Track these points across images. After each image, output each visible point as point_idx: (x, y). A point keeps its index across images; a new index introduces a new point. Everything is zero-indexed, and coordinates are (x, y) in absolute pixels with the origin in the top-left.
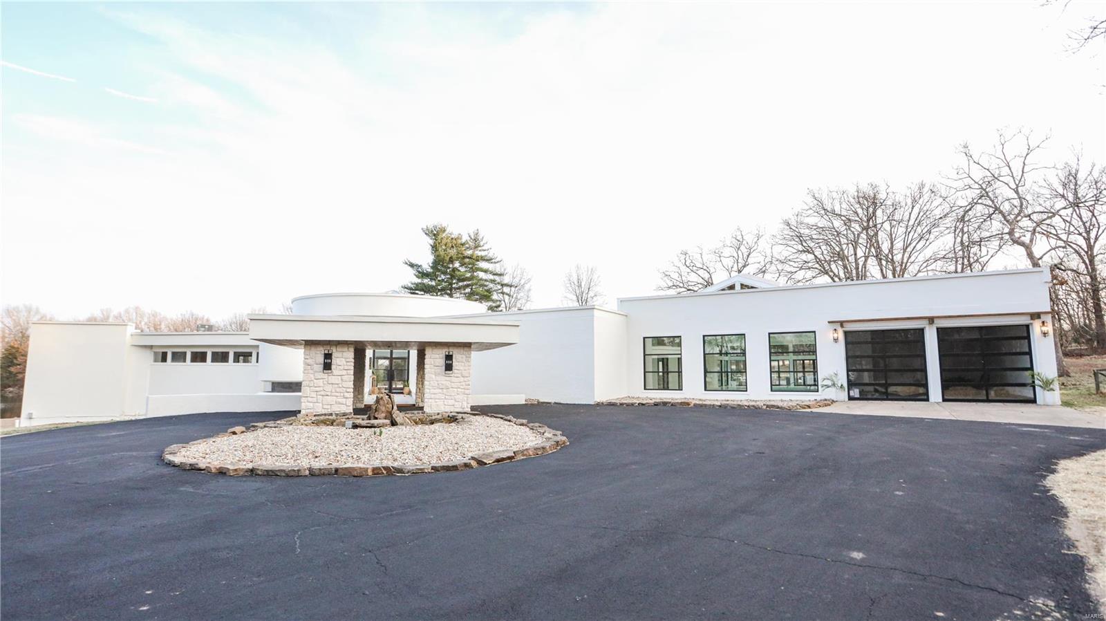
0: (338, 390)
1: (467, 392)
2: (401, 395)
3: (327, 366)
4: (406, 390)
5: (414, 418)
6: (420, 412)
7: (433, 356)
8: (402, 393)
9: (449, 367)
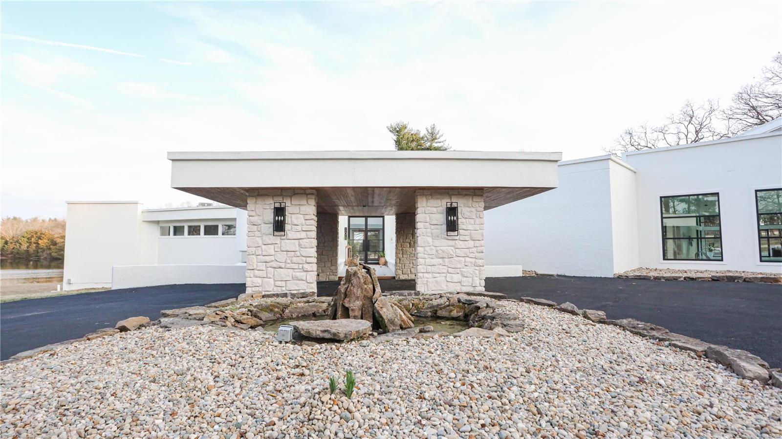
0: (295, 260)
1: (480, 262)
2: (378, 266)
3: (279, 227)
4: (382, 260)
5: (404, 302)
6: (413, 292)
7: (428, 209)
8: (378, 264)
9: (452, 226)
